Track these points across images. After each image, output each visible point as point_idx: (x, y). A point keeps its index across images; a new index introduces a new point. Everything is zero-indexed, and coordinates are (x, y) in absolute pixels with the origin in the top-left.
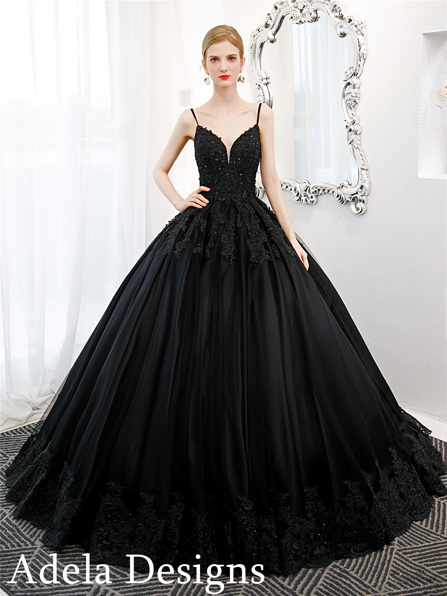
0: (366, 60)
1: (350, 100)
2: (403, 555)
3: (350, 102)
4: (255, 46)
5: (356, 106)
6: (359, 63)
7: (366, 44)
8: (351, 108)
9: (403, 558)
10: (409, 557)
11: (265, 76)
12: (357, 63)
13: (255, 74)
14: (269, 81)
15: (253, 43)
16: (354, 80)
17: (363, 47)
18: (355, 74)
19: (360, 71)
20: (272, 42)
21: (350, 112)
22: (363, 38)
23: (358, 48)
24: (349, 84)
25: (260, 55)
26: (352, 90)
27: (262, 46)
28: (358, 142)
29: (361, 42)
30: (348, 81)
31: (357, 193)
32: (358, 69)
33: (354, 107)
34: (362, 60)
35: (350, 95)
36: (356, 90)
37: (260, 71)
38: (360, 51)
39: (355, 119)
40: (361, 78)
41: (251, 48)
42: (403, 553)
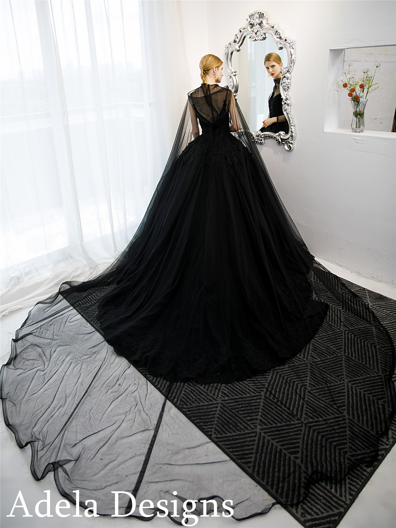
0: (295, 63)
1: (285, 86)
2: (318, 340)
3: (285, 87)
4: (228, 53)
5: (288, 90)
6: (291, 65)
7: (295, 54)
8: (285, 91)
9: (318, 341)
10: (321, 341)
11: (234, 71)
12: (290, 65)
13: (228, 69)
14: (236, 74)
15: (227, 51)
16: (288, 75)
17: (293, 56)
18: (288, 71)
19: (291, 69)
20: (238, 51)
21: (285, 93)
22: (294, 50)
23: (291, 57)
24: (285, 77)
25: (231, 59)
26: (287, 81)
27: (232, 53)
28: (289, 110)
29: (293, 53)
30: (284, 76)
31: (288, 139)
32: (290, 68)
33: (287, 90)
34: (293, 63)
35: (285, 83)
36: (289, 81)
37: (231, 68)
38: (291, 58)
39: (288, 97)
40: (291, 73)
41: (226, 54)
42: (318, 339)
